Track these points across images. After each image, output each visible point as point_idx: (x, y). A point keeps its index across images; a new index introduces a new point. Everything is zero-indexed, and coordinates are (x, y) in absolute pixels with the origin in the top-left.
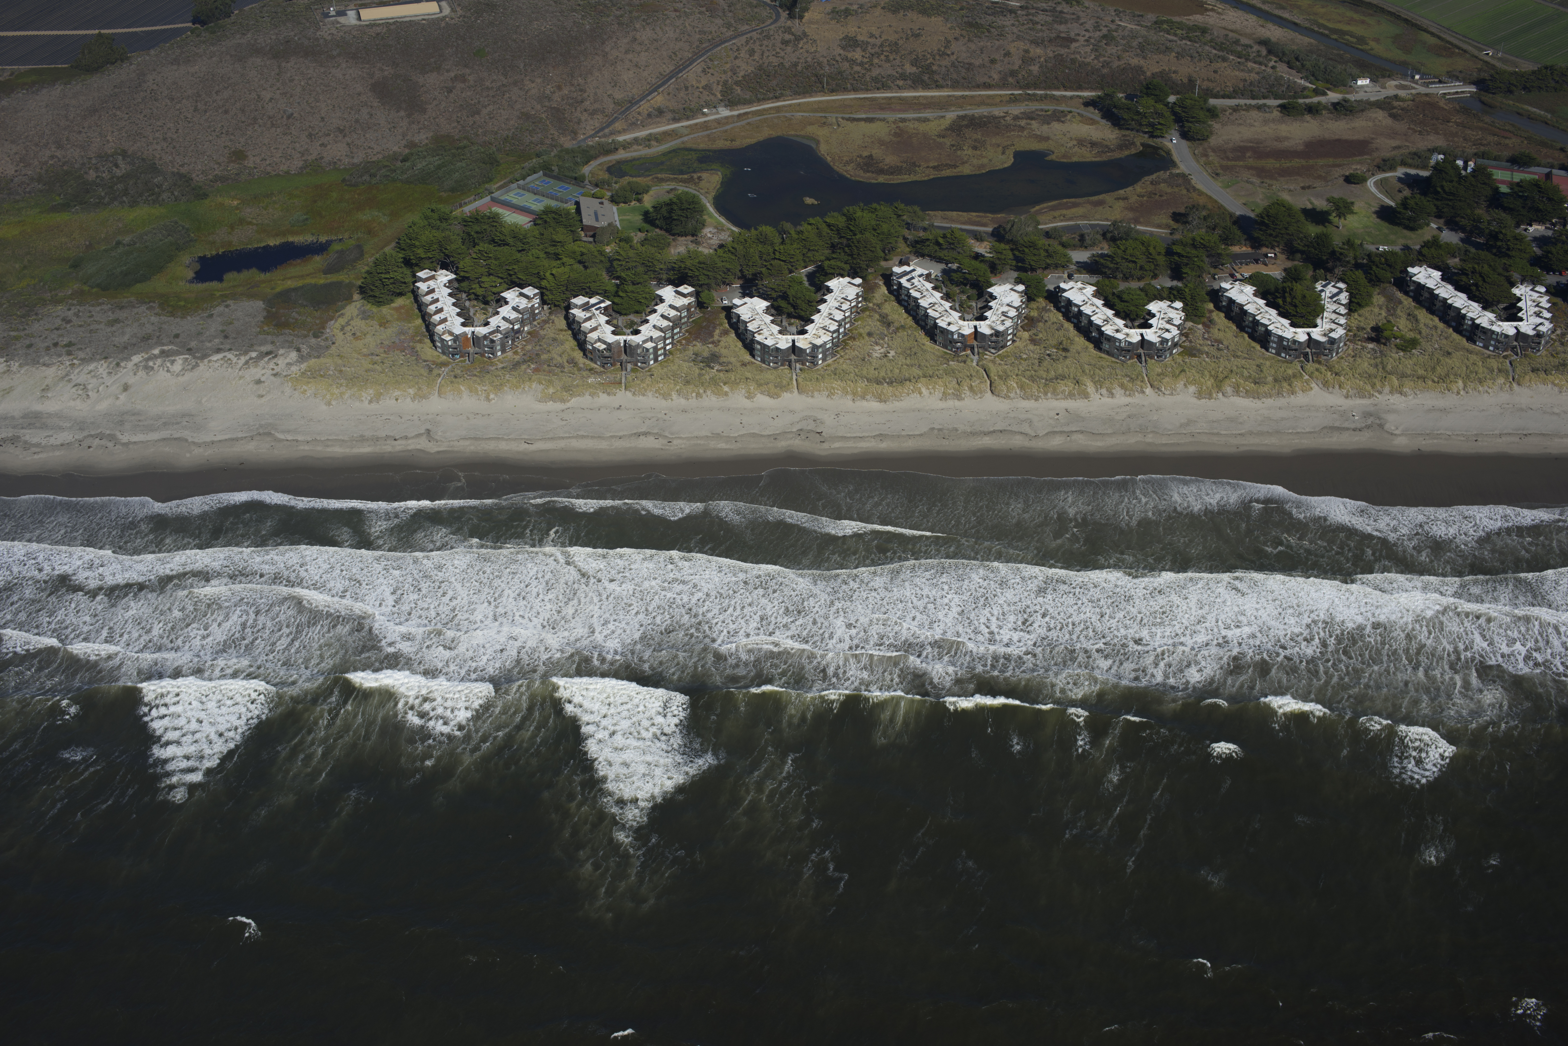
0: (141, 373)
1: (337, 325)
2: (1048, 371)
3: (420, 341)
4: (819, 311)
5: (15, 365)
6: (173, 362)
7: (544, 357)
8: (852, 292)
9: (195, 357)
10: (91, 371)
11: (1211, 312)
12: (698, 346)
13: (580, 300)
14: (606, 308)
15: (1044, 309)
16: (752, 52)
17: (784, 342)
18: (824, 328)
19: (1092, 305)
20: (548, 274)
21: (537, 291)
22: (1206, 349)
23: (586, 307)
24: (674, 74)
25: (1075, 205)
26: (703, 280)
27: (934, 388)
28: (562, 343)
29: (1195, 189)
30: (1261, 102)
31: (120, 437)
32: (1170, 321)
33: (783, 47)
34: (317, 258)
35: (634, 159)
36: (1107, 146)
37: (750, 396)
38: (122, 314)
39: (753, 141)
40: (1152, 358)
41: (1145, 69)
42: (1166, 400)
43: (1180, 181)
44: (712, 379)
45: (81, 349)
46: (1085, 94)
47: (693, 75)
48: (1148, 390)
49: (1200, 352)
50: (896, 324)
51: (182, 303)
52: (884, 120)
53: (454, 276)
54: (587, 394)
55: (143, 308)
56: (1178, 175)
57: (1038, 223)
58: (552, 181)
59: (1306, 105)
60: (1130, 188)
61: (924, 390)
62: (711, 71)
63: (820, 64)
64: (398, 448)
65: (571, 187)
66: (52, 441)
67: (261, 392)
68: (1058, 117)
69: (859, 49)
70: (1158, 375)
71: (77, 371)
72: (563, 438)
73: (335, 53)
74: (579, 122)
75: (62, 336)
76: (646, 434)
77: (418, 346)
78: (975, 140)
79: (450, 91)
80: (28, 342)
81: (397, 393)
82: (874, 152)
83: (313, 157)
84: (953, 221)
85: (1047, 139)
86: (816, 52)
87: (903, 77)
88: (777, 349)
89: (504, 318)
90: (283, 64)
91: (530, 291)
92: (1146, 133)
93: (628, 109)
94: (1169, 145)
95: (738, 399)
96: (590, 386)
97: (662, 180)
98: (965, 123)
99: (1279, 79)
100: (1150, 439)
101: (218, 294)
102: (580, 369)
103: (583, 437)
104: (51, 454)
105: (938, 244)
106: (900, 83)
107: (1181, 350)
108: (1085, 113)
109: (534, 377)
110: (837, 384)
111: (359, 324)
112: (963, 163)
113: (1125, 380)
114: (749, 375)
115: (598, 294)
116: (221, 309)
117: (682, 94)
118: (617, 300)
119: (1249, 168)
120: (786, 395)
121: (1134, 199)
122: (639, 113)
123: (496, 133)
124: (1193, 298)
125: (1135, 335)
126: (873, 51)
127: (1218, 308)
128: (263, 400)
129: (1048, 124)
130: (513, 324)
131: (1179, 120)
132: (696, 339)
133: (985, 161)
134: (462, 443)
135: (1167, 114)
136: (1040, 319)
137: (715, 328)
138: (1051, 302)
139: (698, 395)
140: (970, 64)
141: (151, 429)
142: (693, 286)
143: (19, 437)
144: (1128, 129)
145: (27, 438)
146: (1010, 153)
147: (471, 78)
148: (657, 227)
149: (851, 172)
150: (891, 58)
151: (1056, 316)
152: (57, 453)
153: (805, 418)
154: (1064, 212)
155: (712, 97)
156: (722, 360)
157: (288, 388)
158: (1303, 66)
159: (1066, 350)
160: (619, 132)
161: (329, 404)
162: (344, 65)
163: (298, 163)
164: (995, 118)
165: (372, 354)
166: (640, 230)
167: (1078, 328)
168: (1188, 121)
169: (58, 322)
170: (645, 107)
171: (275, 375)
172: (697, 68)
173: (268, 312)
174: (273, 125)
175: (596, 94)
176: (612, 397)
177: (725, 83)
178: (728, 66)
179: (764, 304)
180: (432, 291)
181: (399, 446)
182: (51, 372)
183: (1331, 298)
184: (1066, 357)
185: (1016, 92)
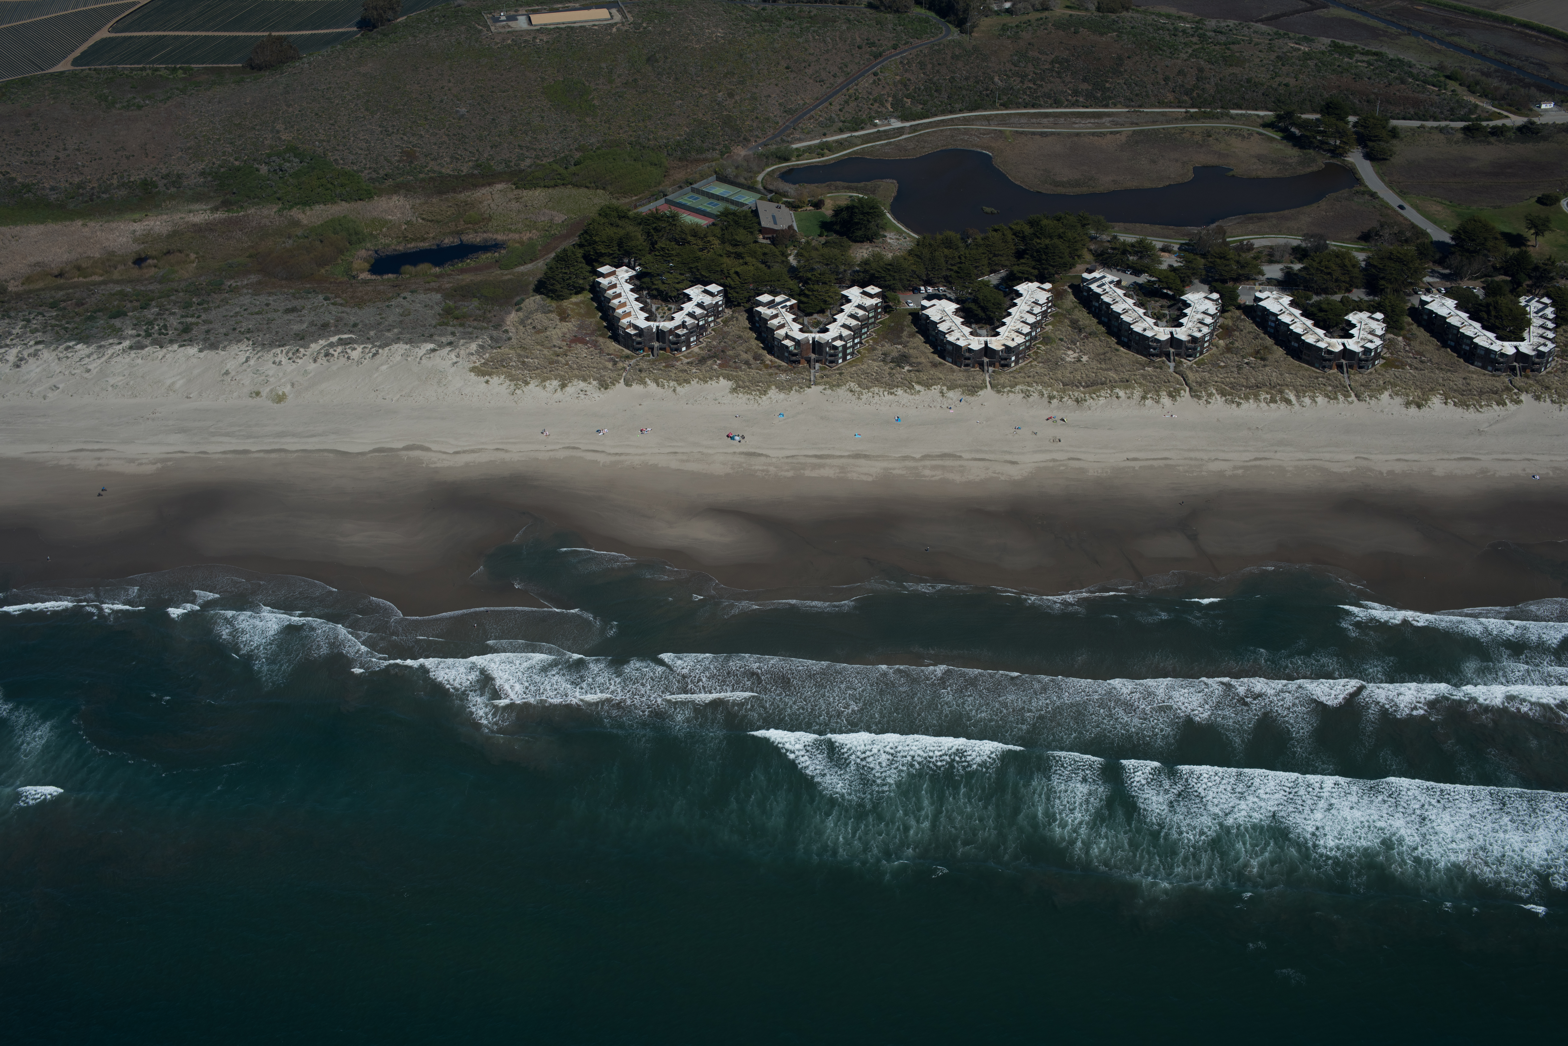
0: (322, 360)
1: (515, 318)
2: (1247, 379)
3: (600, 336)
4: (1009, 314)
5: (194, 350)
6: (354, 350)
7: (730, 353)
8: (1043, 297)
9: (375, 346)
10: (271, 357)
11: (1411, 325)
12: (887, 347)
13: (765, 298)
14: (791, 307)
15: (1239, 318)
16: (922, 66)
17: (976, 344)
18: (1016, 331)
19: (1291, 314)
20: (732, 272)
21: (721, 288)
22: (1409, 361)
23: (771, 304)
24: (845, 85)
25: (1260, 220)
26: (889, 281)
27: (1132, 393)
28: (746, 341)
29: (1383, 204)
30: (1443, 124)
32: (1371, 332)
33: (954, 61)
36: (1287, 164)
37: (943, 396)
38: (298, 304)
39: (928, 152)
40: (1354, 368)
42: (1371, 409)
43: (1368, 198)
44: (903, 378)
45: (260, 336)
46: (1260, 113)
47: (864, 86)
48: (1352, 400)
49: (1403, 364)
50: (1087, 330)
53: (634, 273)
54: (778, 391)
55: (320, 298)
56: (1366, 192)
57: (1228, 237)
59: (1490, 127)
60: (1315, 205)
61: (1121, 394)
63: (991, 79)
69: (1030, 65)
70: (1362, 385)
71: (257, 356)
74: (751, 129)
75: (240, 322)
77: (600, 340)
78: (1153, 155)
79: (621, 96)
81: (581, 385)
82: (1050, 165)
83: (485, 157)
84: (1136, 232)
85: (1227, 155)
87: (1075, 93)
88: (970, 350)
89: (688, 314)
91: (714, 288)
92: (1327, 151)
93: (798, 118)
94: (1353, 163)
95: (930, 397)
96: (779, 383)
97: (839, 189)
98: (1141, 138)
99: (1460, 102)
102: (766, 366)
106: (1073, 99)
107: (1382, 361)
108: (1265, 134)
109: (721, 373)
110: (1031, 387)
111: (539, 318)
112: (1142, 176)
113: (1328, 390)
114: (940, 376)
115: (783, 293)
116: (398, 300)
117: (853, 105)
118: (802, 299)
120: (980, 394)
121: (1320, 215)
123: (668, 138)
124: (1393, 310)
125: (1336, 345)
127: (1415, 319)
130: (698, 320)
131: (1361, 139)
132: (884, 339)
133: (1164, 175)
135: (1352, 134)
136: (1235, 329)
137: (902, 329)
138: (1246, 311)
139: (890, 394)
142: (879, 286)
144: (1309, 148)
146: (1190, 168)
148: (834, 231)
149: (1029, 183)
150: (1063, 74)
151: (1250, 326)
154: (1250, 226)
155: (883, 109)
156: (912, 360)
157: (470, 378)
158: (1485, 91)
159: (1263, 358)
160: (792, 141)
161: (513, 393)
164: (1171, 134)
165: (555, 347)
166: (818, 235)
168: (1370, 140)
169: (236, 310)
172: (867, 79)
173: (446, 304)
175: (767, 102)
176: (801, 395)
177: (896, 95)
178: (898, 78)
179: (954, 306)
180: (614, 286)
182: (231, 356)
183: (1536, 313)
184: (1265, 366)
185: (1191, 110)
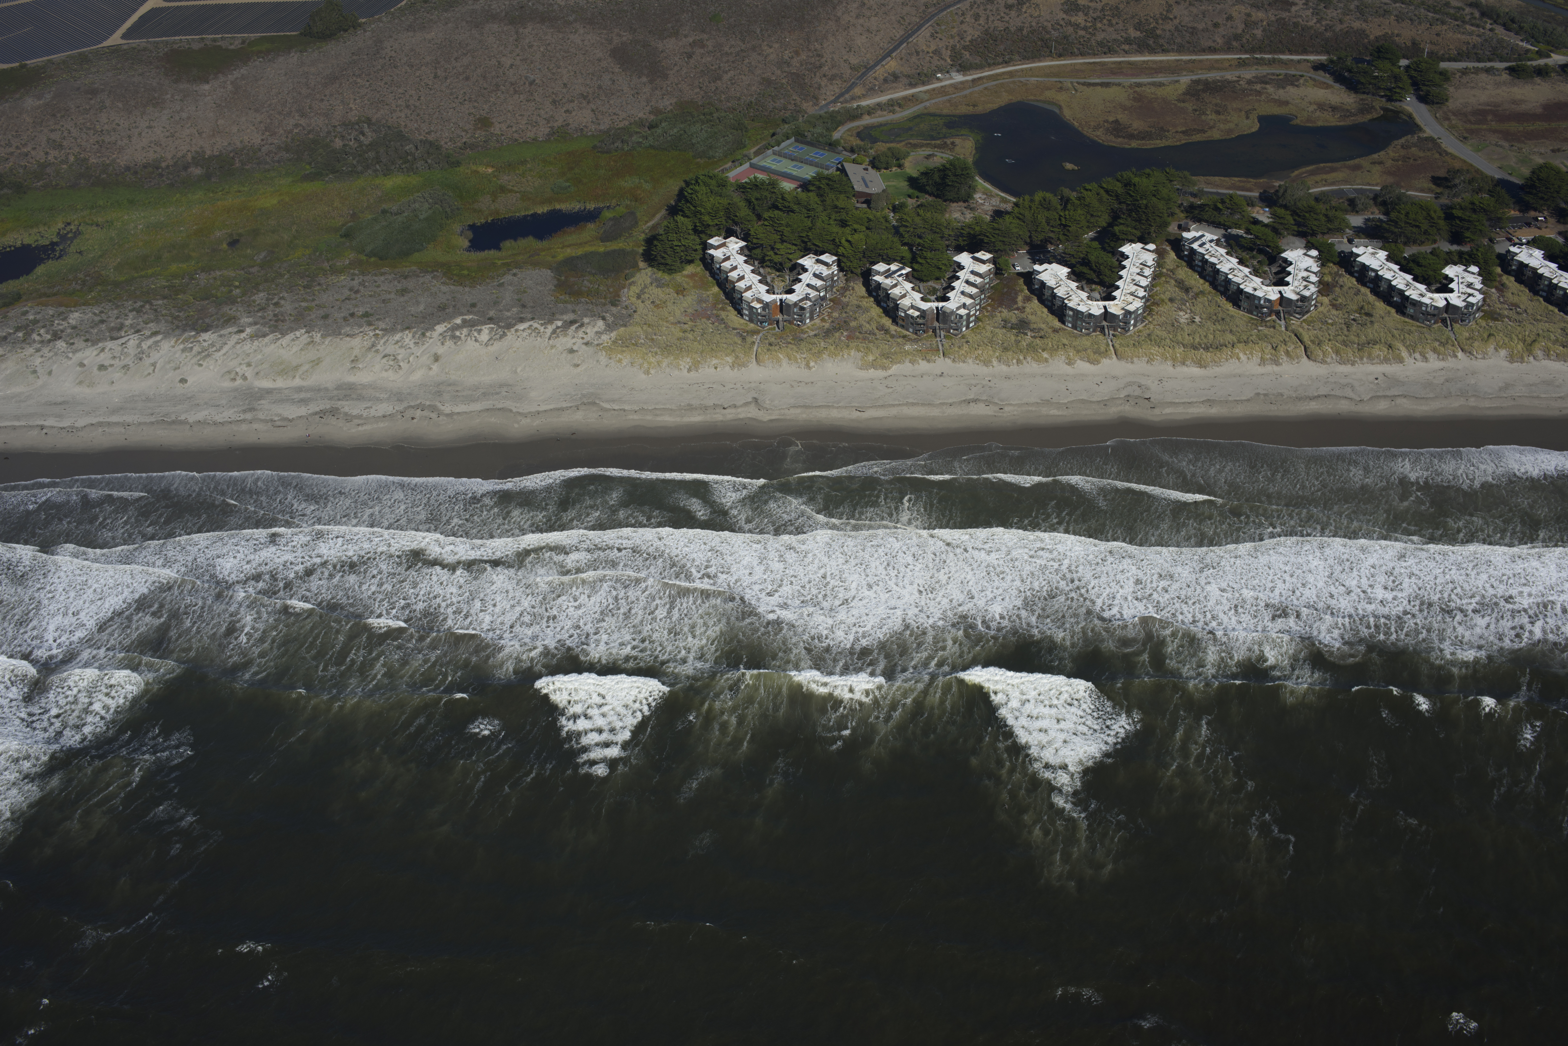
0: (449, 343)
1: (631, 293)
2: (1358, 336)
3: (723, 309)
4: (1121, 277)
5: (317, 337)
6: (480, 331)
7: (853, 324)
8: (1150, 258)
9: (500, 327)
10: (397, 342)
11: (1500, 276)
12: (1005, 313)
13: (881, 267)
14: (907, 275)
15: (1337, 274)
16: (977, 17)
17: (1096, 308)
18: (1132, 294)
19: (1389, 269)
20: (843, 241)
21: (835, 258)
22: (1506, 313)
23: (888, 274)
24: (904, 39)
25: (1333, 170)
26: (999, 246)
27: (1251, 353)
28: (867, 310)
29: (1447, 153)
30: (1489, 64)
31: (442, 408)
32: (1470, 285)
33: (1007, 11)
34: (591, 226)
35: (881, 125)
36: (1348, 110)
37: (1070, 363)
38: (410, 284)
39: (995, 106)
40: (1456, 322)
41: (1368, 32)
42: (1479, 364)
43: (1430, 145)
44: (1029, 345)
45: (378, 319)
46: (1312, 58)
47: (922, 39)
48: (1460, 354)
49: (1503, 316)
50: (1195, 290)
51: (465, 272)
52: (1119, 85)
53: (744, 244)
54: (907, 361)
55: (428, 277)
56: (1426, 139)
57: (1309, 189)
58: (806, 147)
59: (1534, 67)
60: (1382, 153)
61: (1241, 355)
62: (939, 36)
63: (1044, 28)
64: (729, 417)
65: (827, 153)
66: (373, 412)
67: (576, 361)
68: (1291, 81)
69: (1080, 13)
70: (1468, 339)
71: (382, 342)
72: (893, 405)
73: (571, 19)
74: (819, 87)
75: (356, 306)
76: (975, 401)
77: (723, 314)
78: (1216, 105)
79: (690, 56)
80: (321, 312)
81: (715, 361)
82: (1119, 117)
83: (560, 123)
84: (1217, 186)
85: (1287, 103)
86: (1039, 16)
87: (1128, 41)
88: (1090, 315)
89: (808, 285)
90: (521, 30)
91: (827, 258)
92: (1382, 97)
93: (864, 74)
94: (1409, 109)
95: (1058, 365)
96: (907, 353)
97: (915, 146)
98: (1200, 87)
99: (1500, 41)
100: (1472, 402)
101: (499, 262)
102: (892, 336)
103: (913, 404)
104: (375, 426)
105: (1217, 209)
106: (1126, 47)
107: (1482, 314)
108: (1317, 78)
109: (852, 345)
110: (1155, 350)
111: (656, 292)
112: (1211, 128)
113: (1437, 344)
114: (1065, 341)
115: (895, 260)
116: (508, 278)
117: (914, 59)
118: (916, 266)
119: (1495, 131)
120: (1105, 362)
121: (1389, 163)
122: (875, 79)
123: (739, 99)
124: (1486, 262)
125: (1439, 300)
126: (1095, 15)
127: (1507, 271)
128: (579, 369)
129: (1284, 88)
130: (819, 291)
131: (1415, 84)
132: (1000, 305)
133: (1232, 126)
134: (792, 411)
135: (1405, 78)
136: (1335, 284)
137: (1016, 294)
138: (1341, 267)
139: (1019, 362)
140: (1194, 28)
141: (471, 399)
142: (989, 252)
143: (337, 409)
144: (1364, 93)
145: (346, 409)
146: (1254, 116)
147: (710, 44)
148: (927, 193)
149: (1100, 136)
150: (1114, 22)
151: (1350, 282)
152: (381, 425)
153: (1129, 384)
154: (1325, 176)
155: (942, 62)
156: (1032, 326)
157: (603, 357)
158: (1521, 28)
159: (1368, 315)
160: (859, 97)
161: (647, 372)
162: (582, 31)
163: (543, 131)
164: (1229, 82)
165: (679, 322)
166: (910, 196)
167: (1375, 292)
168: (1424, 85)
169: (347, 293)
170: (880, 72)
171: (587, 344)
172: (925, 32)
173: (558, 280)
174: (516, 92)
175: (832, 58)
176: (932, 365)
177: (953, 48)
178: (955, 30)
179: (1065, 270)
180: (727, 259)
181: (729, 415)
182: (356, 342)
184: (1372, 322)
185: (1243, 56)
